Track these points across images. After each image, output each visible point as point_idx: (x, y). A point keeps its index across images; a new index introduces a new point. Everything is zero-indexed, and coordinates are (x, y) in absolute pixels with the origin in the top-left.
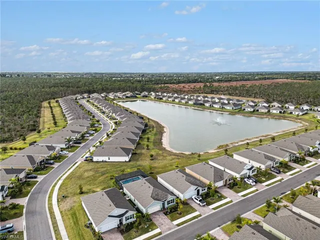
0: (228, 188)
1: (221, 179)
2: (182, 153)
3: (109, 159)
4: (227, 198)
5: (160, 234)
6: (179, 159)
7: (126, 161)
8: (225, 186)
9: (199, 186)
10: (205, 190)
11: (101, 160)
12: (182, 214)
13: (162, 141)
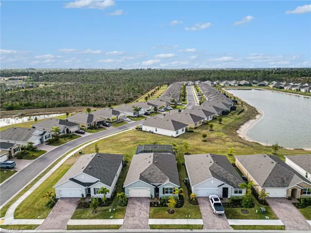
0: (294, 204)
1: (283, 184)
2: (257, 143)
3: (156, 131)
4: (277, 219)
5: (118, 227)
6: (242, 147)
7: (172, 137)
8: (289, 199)
9: (228, 182)
10: (241, 192)
11: (149, 131)
12: (175, 214)
13: (242, 126)
